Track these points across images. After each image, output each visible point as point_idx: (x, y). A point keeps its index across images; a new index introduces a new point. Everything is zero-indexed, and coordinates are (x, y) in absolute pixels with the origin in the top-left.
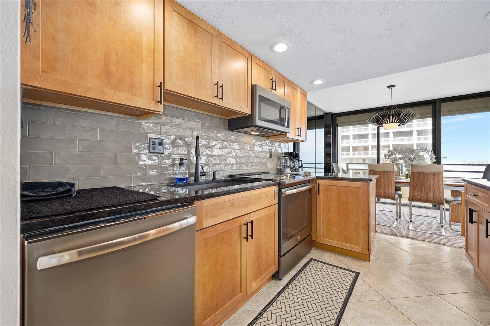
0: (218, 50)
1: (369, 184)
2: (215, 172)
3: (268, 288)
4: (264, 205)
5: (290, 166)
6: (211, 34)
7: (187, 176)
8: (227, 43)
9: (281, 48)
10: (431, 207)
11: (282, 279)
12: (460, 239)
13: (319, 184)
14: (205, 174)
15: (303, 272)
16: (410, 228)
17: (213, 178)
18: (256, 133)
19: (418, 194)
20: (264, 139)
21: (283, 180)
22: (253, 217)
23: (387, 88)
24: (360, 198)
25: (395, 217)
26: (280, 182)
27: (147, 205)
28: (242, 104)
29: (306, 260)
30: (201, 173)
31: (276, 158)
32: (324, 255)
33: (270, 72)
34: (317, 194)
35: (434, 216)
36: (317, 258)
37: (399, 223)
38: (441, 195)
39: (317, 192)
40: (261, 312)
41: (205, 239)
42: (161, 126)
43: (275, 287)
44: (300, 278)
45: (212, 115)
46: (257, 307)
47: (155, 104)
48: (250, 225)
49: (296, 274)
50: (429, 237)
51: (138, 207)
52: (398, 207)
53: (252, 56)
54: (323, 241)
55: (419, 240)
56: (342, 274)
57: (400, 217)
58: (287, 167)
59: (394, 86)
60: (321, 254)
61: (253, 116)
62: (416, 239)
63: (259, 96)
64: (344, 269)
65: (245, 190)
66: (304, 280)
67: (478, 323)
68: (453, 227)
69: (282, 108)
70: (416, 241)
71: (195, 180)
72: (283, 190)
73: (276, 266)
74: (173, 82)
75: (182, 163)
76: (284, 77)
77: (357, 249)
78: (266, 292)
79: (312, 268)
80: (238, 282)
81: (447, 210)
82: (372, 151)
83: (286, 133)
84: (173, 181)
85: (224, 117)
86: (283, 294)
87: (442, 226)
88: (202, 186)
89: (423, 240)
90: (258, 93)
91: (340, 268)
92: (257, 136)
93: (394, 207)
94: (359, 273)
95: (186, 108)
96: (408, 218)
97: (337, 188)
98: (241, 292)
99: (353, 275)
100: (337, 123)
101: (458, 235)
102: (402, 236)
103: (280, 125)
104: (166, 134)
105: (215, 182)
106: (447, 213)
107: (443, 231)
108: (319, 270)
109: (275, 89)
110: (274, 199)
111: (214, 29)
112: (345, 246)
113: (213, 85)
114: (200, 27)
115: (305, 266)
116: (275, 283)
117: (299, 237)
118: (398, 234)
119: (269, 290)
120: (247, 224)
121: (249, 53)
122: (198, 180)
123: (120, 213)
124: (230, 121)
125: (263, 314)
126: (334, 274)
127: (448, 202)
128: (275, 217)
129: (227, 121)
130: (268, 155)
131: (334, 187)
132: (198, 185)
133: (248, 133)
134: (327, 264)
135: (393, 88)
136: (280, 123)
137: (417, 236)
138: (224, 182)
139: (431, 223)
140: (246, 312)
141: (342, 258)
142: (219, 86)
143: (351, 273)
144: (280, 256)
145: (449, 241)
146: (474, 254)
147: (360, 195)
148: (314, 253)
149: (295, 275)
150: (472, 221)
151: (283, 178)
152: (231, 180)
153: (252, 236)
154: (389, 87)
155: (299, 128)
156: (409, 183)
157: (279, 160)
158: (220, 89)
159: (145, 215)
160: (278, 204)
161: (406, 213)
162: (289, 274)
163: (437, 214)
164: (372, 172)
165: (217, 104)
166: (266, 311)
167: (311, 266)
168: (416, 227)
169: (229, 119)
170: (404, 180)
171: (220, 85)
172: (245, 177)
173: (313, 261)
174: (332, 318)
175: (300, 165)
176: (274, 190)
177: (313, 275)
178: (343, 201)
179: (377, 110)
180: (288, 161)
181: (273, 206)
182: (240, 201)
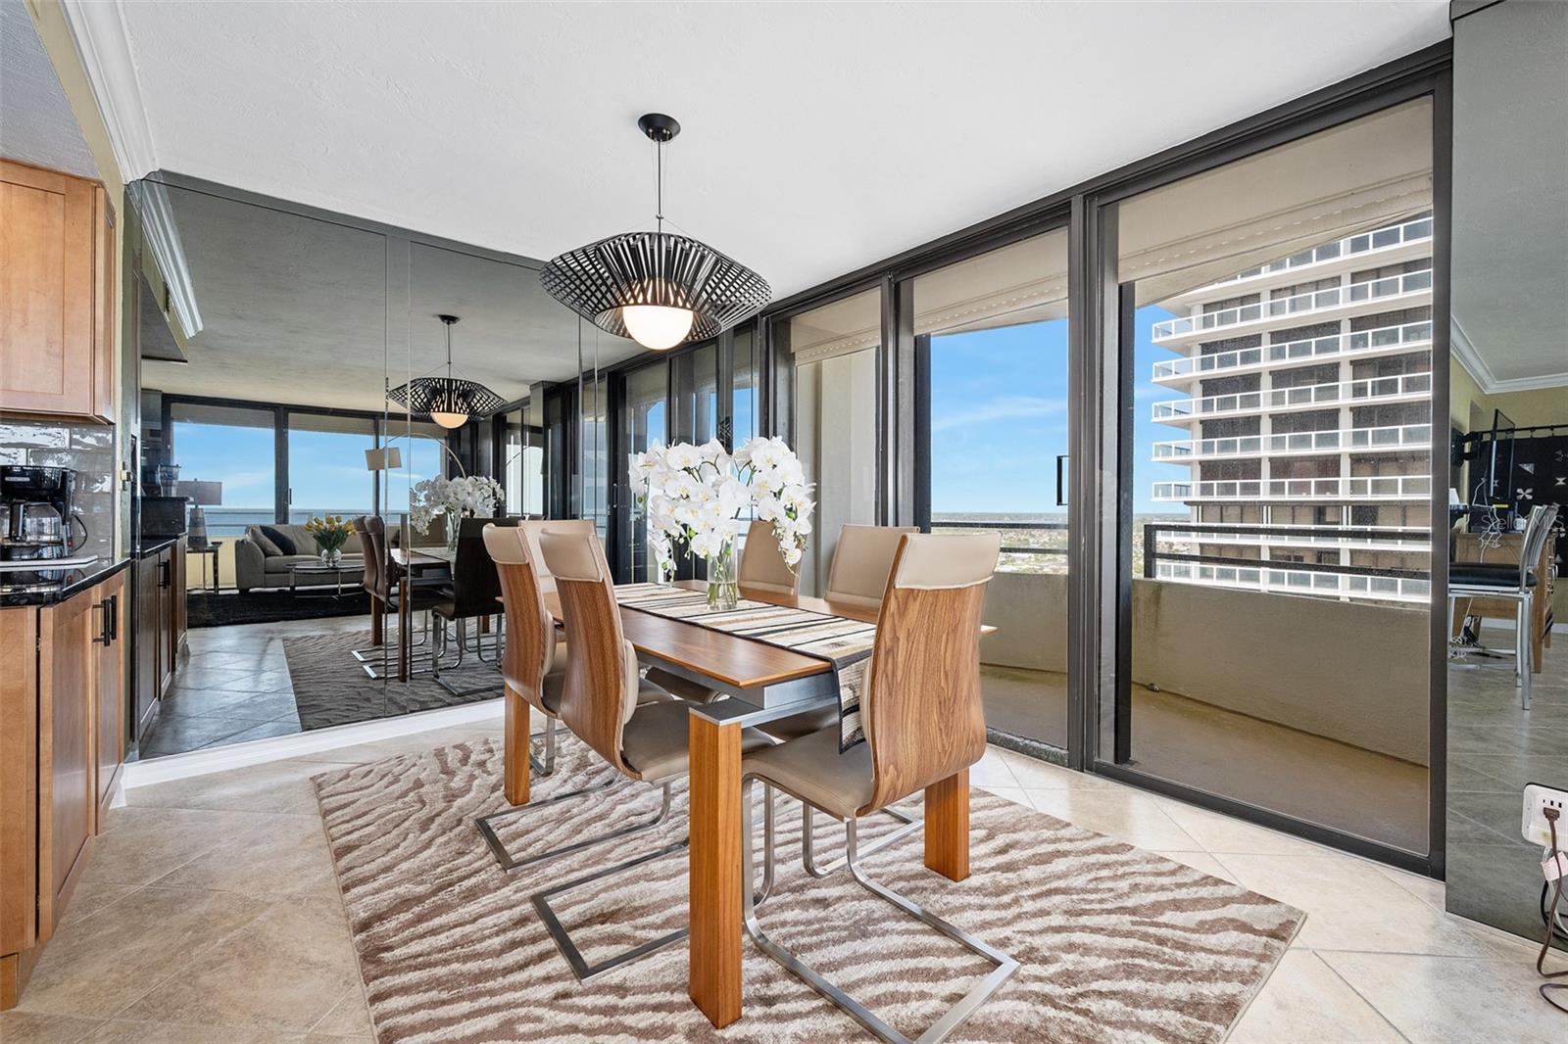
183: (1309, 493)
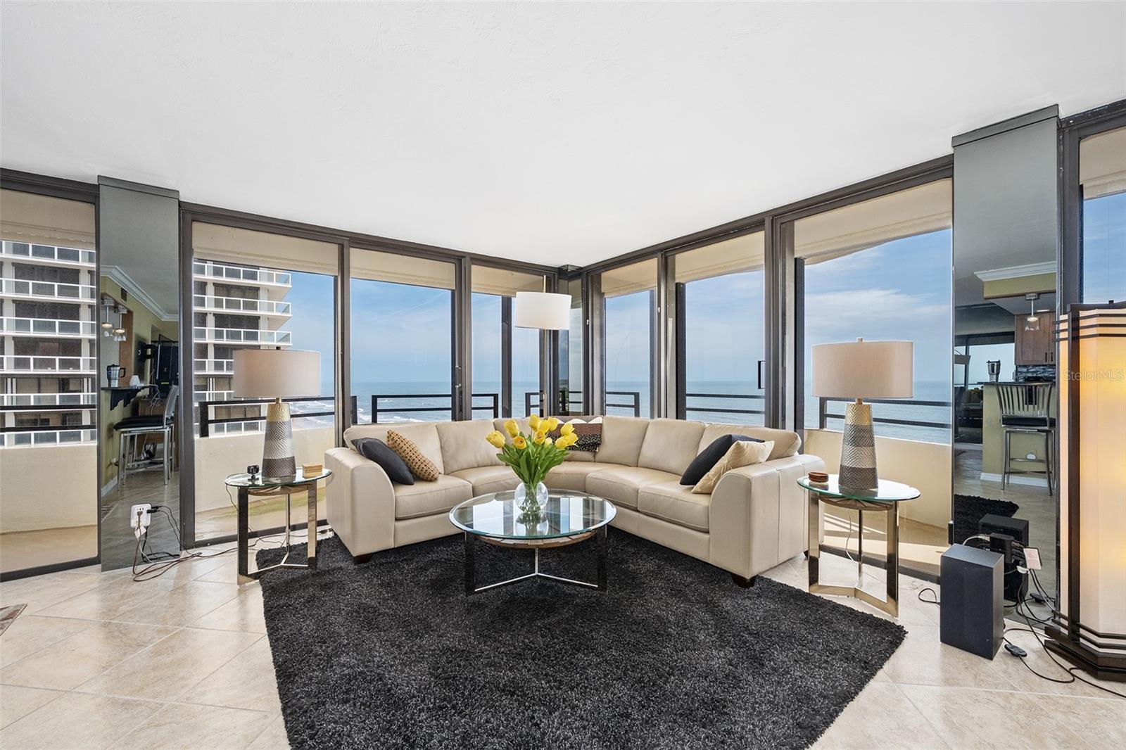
183: (54, 368)
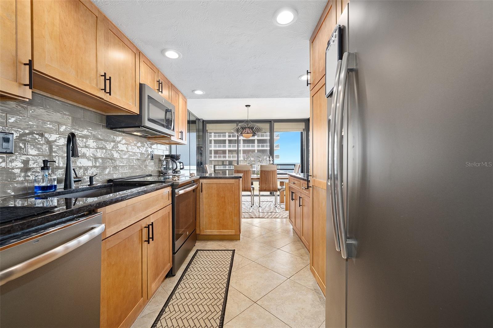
0: (104, 37)
1: (239, 180)
2: (93, 177)
3: (164, 287)
4: (161, 206)
5: (173, 167)
6: (96, 15)
7: (56, 183)
8: (114, 31)
9: (172, 54)
10: (269, 195)
11: (175, 275)
12: (285, 213)
13: (202, 183)
14: (80, 179)
15: (193, 263)
16: (260, 211)
17: (89, 183)
18: (139, 134)
19: (264, 186)
20: (145, 140)
21: (175, 181)
22: (152, 220)
23: (245, 107)
24: (234, 192)
25: (251, 205)
26: (173, 183)
27: (44, 219)
28: (130, 102)
29: (193, 252)
30: (74, 179)
31: (157, 161)
32: (207, 244)
33: (157, 73)
34: (201, 192)
35: (271, 201)
36: (202, 248)
37: (253, 208)
38: (276, 185)
39: (201, 190)
40: (162, 309)
41: (108, 249)
42: (8, 115)
43: (171, 283)
44: (191, 268)
45: (86, 108)
46: (157, 307)
47: (19, 87)
48: (151, 227)
49: (187, 266)
50: (271, 215)
51: (33, 222)
52: (252, 197)
53: (139, 52)
54: (206, 233)
55: (266, 218)
56: (223, 254)
57: (253, 205)
58: (170, 169)
59: (249, 106)
60: (204, 244)
61: (142, 116)
62: (264, 218)
63: (148, 97)
64: (224, 250)
65: (146, 192)
66: (195, 269)
67: (297, 257)
68: (281, 206)
69: (167, 111)
70: (264, 219)
71: (65, 188)
72: (176, 191)
73: (171, 264)
74: (46, 63)
75: (47, 167)
76: (169, 82)
77: (232, 232)
78: (162, 291)
79: (199, 257)
80: (140, 288)
81: (278, 195)
82: (228, 154)
83: (170, 135)
84: (28, 192)
85: (101, 113)
86: (179, 286)
87: (276, 207)
88: (78, 194)
89: (268, 218)
90: (147, 93)
91: (221, 250)
92: (139, 137)
93: (250, 197)
94: (234, 250)
95: (49, 95)
96: (258, 205)
97: (216, 185)
98: (142, 297)
99: (231, 253)
100: (207, 129)
101: (284, 210)
102: (256, 218)
103: (166, 128)
104: (16, 126)
105: (94, 188)
106: (278, 198)
107: (277, 209)
108: (206, 257)
109: (162, 92)
110: (169, 200)
111: (99, 12)
112: (223, 232)
113: (98, 75)
114: (82, 3)
115: (193, 257)
116: (169, 280)
117: (188, 233)
118: (254, 217)
119: (165, 289)
120: (148, 227)
121: (137, 49)
122: (70, 187)
123: (9, 232)
124: (108, 117)
125: (165, 310)
126: (217, 256)
127: (279, 190)
128: (170, 217)
129: (105, 117)
130: (149, 157)
131: (214, 184)
132: (71, 193)
133: (130, 134)
134: (210, 250)
135: (249, 107)
136: (166, 126)
137: (264, 215)
138: (105, 187)
139: (270, 205)
140: (146, 316)
141: (220, 243)
142: (107, 79)
143: (229, 252)
144: (174, 253)
145: (280, 215)
146: (293, 220)
147: (234, 189)
148: (199, 245)
149: (186, 268)
150: (293, 199)
151: (175, 179)
152: (113, 185)
153: (153, 238)
154: (246, 106)
155: (181, 132)
156: (259, 178)
157: (160, 162)
158: (108, 82)
159: (43, 231)
160: (171, 204)
161: (256, 201)
162: (180, 268)
163: (273, 199)
164: (236, 172)
165: (103, 99)
166: (167, 306)
167: (198, 256)
168: (263, 210)
169: (107, 116)
170: (255, 176)
171: (107, 77)
172: (129, 180)
173: (199, 252)
174: (223, 287)
175: (182, 167)
176: (169, 191)
177: (202, 262)
178: (221, 196)
179: (237, 122)
180: (170, 163)
181: (168, 206)
182: (141, 204)
